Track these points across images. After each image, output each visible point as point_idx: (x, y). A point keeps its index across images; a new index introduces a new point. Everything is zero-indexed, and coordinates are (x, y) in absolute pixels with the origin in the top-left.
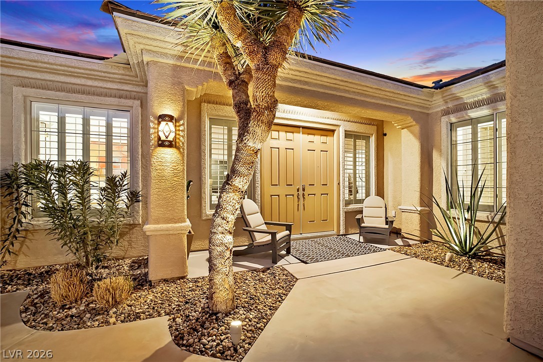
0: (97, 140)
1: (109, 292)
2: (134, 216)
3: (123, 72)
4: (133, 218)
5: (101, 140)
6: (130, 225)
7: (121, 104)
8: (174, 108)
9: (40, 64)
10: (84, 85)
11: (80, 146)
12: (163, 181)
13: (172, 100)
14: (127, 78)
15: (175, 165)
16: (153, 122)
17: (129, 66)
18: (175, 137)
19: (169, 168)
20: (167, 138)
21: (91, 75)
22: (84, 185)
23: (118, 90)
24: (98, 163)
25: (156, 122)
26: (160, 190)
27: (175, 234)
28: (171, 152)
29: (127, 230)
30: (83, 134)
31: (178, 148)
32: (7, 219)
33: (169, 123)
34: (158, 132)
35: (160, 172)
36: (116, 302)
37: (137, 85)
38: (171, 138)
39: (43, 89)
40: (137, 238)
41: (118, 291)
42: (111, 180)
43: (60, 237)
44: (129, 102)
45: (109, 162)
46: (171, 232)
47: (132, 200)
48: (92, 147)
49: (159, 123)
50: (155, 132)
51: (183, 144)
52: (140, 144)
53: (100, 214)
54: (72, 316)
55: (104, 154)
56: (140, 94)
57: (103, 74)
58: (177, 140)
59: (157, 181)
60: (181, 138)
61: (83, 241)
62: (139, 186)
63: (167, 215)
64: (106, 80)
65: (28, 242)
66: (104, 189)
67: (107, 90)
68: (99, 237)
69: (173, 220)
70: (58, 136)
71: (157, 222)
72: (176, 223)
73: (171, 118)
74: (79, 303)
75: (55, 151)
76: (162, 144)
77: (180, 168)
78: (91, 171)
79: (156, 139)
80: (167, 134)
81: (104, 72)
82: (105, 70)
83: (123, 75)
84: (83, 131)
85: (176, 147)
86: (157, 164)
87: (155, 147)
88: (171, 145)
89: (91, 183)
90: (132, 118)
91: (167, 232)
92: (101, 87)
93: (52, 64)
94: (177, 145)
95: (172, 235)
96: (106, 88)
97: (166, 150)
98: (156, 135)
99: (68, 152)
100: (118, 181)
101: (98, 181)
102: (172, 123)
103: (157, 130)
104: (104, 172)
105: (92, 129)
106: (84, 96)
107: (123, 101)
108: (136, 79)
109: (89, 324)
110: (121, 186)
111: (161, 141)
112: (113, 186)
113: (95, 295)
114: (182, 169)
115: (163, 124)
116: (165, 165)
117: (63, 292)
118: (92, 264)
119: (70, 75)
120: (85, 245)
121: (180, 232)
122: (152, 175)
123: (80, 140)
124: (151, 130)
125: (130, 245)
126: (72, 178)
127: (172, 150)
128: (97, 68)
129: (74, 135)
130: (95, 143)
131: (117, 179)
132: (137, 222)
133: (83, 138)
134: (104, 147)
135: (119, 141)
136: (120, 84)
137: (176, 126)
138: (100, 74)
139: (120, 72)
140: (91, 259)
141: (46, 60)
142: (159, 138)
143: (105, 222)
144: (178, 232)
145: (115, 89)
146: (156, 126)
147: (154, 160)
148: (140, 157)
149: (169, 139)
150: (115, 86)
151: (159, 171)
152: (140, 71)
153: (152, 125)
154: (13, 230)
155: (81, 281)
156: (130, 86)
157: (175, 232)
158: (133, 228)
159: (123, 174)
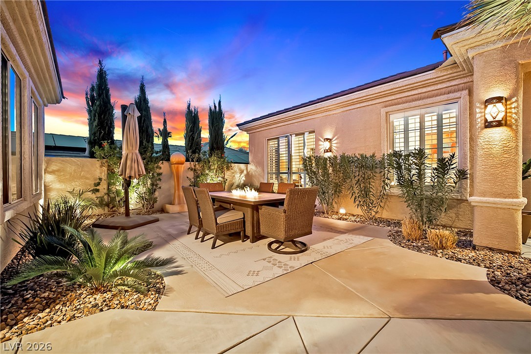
0: (430, 132)
1: (438, 237)
2: (461, 192)
3: (451, 72)
4: (461, 194)
5: (433, 131)
6: (458, 200)
7: (449, 98)
8: (504, 88)
9: (394, 90)
10: (420, 93)
11: (418, 138)
12: (491, 158)
13: (501, 81)
14: (455, 74)
15: (505, 142)
16: (479, 107)
17: (456, 65)
18: (506, 115)
19: (498, 146)
20: (494, 119)
21: (425, 84)
22: (421, 166)
23: (446, 87)
24: (430, 150)
25: (483, 106)
26: (486, 167)
27: (504, 209)
28: (500, 131)
29: (455, 204)
30: (420, 129)
31: (510, 126)
32: (378, 188)
33: (497, 104)
34: (485, 115)
35: (488, 150)
36: (443, 246)
37: (464, 77)
38: (499, 118)
39: (396, 105)
40: (464, 212)
41: (444, 239)
42: (441, 161)
43: (406, 200)
44: (457, 95)
45: (439, 147)
46: (499, 206)
47: (459, 177)
48: (426, 138)
49: (486, 107)
50: (482, 116)
51: (516, 120)
52: (469, 129)
53: (432, 188)
54: (414, 246)
55: (435, 142)
56: (468, 84)
57: (434, 80)
58: (508, 118)
59: (483, 159)
60: (514, 116)
61: (420, 206)
62: (467, 167)
63: (494, 190)
64: (437, 84)
65: (388, 203)
66: (436, 169)
67: (438, 91)
68: (432, 205)
69: (502, 195)
70: (404, 134)
71: (483, 194)
72: (505, 198)
73: (499, 99)
74: (418, 241)
75: (402, 144)
76: (488, 125)
77: (513, 144)
78: (426, 155)
79: (483, 122)
80: (494, 115)
81: (435, 78)
82: (435, 76)
83: (451, 74)
84: (420, 127)
85: (506, 125)
86: (483, 143)
87: (482, 129)
88: (499, 124)
89: (426, 164)
90: (461, 107)
91: (494, 205)
92: (433, 91)
93: (401, 87)
94: (508, 122)
95: (500, 208)
96: (437, 90)
97: (494, 130)
98: (483, 118)
99: (410, 144)
100: (448, 161)
101: (431, 163)
102: (501, 104)
103: (483, 114)
104: (436, 156)
105: (427, 124)
106: (421, 101)
107: (451, 96)
108: (464, 72)
109: (424, 252)
110: (450, 165)
111: (488, 122)
112: (443, 166)
113: (428, 237)
114: (514, 146)
115: (490, 107)
116: (493, 143)
117: (408, 231)
118: (426, 222)
119: (411, 90)
120: (421, 209)
121: (511, 207)
122: (478, 153)
123: (418, 134)
124: (477, 115)
125: (457, 217)
126: (414, 160)
127: (501, 129)
128: (430, 78)
129: (414, 131)
130: (428, 134)
131: (446, 159)
132: (464, 198)
133: (420, 132)
134: (435, 137)
135: (448, 130)
136: (448, 82)
137: (506, 105)
138: (432, 81)
139: (448, 73)
140: (425, 220)
141: (397, 86)
142: (486, 121)
143: (436, 194)
144: (509, 207)
145: (444, 88)
146: (483, 110)
147: (480, 141)
148: (468, 140)
149: (497, 119)
150: (444, 85)
151: (486, 150)
152: (467, 65)
153: (478, 110)
154: (382, 193)
155: (419, 227)
156: (458, 80)
157: (505, 207)
158: (461, 203)
159: (451, 156)
